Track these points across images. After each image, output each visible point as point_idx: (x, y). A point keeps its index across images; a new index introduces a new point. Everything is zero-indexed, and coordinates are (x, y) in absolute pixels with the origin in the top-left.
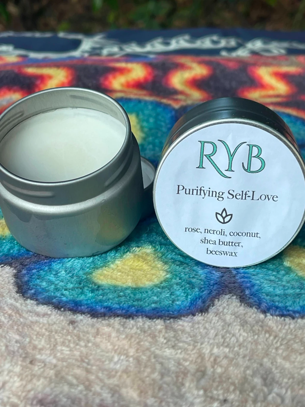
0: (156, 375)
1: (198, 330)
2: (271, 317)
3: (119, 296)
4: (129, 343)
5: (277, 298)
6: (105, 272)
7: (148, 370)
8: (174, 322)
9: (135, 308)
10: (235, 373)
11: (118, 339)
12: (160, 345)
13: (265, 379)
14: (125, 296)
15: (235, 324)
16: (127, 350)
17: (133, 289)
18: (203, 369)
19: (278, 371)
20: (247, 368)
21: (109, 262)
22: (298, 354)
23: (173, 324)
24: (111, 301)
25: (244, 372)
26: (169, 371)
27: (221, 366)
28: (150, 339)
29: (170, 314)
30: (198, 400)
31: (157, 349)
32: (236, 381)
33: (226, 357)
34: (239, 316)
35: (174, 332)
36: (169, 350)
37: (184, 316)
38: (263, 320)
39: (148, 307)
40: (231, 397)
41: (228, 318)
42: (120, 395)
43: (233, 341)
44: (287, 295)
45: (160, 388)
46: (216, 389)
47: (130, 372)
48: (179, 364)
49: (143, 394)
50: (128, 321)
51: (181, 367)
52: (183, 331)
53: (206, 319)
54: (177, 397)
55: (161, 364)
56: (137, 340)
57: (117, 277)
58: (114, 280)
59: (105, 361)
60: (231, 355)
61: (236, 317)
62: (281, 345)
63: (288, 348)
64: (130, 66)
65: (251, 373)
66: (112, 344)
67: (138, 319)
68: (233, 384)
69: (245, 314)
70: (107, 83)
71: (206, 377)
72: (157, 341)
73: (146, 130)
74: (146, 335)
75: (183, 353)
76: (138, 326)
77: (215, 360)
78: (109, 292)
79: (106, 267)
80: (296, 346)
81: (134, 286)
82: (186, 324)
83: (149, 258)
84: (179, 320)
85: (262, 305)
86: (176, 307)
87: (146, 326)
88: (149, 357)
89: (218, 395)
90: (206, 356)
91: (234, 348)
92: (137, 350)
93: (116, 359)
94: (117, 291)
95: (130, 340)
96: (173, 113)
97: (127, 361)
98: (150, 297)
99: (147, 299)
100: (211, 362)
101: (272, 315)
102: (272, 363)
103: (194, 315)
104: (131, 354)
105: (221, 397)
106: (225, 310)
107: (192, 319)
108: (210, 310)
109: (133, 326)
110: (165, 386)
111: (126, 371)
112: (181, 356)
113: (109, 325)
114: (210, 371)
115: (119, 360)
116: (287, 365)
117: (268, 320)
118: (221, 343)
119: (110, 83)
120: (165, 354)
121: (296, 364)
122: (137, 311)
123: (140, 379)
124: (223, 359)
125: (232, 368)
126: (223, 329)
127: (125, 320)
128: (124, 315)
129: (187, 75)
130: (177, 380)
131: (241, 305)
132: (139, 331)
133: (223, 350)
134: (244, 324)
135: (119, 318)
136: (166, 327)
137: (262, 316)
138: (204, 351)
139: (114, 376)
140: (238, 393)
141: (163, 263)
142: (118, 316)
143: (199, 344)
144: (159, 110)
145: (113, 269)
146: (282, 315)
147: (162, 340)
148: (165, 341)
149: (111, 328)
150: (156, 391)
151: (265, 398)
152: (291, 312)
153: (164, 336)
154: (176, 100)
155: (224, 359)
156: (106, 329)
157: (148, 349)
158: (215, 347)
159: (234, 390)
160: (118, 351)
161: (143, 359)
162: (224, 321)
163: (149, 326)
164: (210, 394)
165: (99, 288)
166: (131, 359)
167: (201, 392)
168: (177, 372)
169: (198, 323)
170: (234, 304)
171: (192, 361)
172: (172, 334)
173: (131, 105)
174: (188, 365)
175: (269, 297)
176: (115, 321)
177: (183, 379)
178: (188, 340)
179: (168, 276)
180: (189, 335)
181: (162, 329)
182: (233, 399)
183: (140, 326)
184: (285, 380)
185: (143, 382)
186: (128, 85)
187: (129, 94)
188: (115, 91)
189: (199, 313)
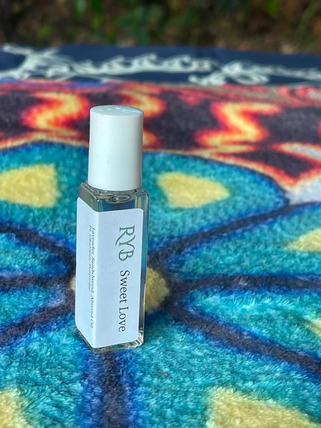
64: (62, 97)
70: (29, 119)
73: (64, 187)
83: (7, 411)
119: (34, 118)
141: (27, 421)
173: (51, 151)
186: (57, 122)
187: (52, 136)
188: (38, 130)
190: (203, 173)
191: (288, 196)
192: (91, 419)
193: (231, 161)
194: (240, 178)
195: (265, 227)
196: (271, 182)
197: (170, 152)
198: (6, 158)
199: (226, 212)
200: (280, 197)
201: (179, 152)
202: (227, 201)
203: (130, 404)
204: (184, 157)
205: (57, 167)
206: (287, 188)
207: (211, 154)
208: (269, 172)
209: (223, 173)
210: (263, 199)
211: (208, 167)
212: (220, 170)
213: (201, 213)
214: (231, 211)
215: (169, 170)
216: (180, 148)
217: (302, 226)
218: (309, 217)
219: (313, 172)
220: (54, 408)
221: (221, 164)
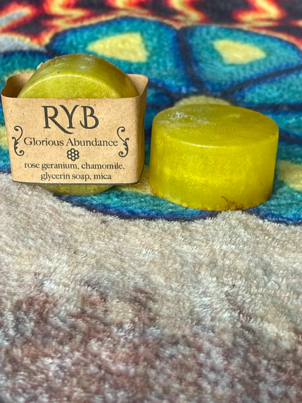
0: (177, 266)
1: (209, 231)
2: (269, 223)
3: (141, 202)
4: (154, 240)
5: (272, 208)
7: (171, 261)
8: (189, 224)
9: (155, 212)
10: (241, 265)
11: (145, 237)
12: (179, 242)
13: (265, 271)
14: (145, 201)
15: (239, 227)
16: (153, 245)
17: (152, 197)
18: (215, 261)
19: (275, 264)
20: (250, 261)
22: (291, 252)
24: (134, 205)
25: (248, 264)
26: (187, 262)
27: (229, 259)
28: (170, 237)
29: (185, 217)
30: (212, 285)
31: (176, 245)
32: (242, 272)
33: (233, 252)
34: (242, 221)
35: (190, 232)
36: (187, 246)
37: (197, 220)
38: (262, 225)
39: (166, 211)
40: (239, 283)
41: (233, 222)
42: (150, 280)
44: (281, 205)
45: (182, 275)
46: (226, 277)
47: (156, 262)
48: (195, 257)
49: (168, 280)
50: (150, 222)
51: (197, 259)
52: (197, 232)
53: (215, 222)
54: (195, 283)
56: (160, 238)
59: (135, 253)
60: (237, 251)
61: (240, 222)
62: (278, 245)
63: (283, 247)
65: (254, 266)
66: (139, 240)
67: (158, 221)
68: (240, 273)
69: (247, 220)
70: (110, 1)
71: (218, 267)
72: (176, 239)
73: (150, 49)
74: (167, 234)
75: (198, 248)
77: (224, 254)
78: (132, 198)
80: (289, 246)
81: (153, 195)
82: (198, 226)
84: (192, 222)
86: (189, 212)
87: (166, 227)
88: (171, 251)
89: (228, 281)
90: (217, 251)
91: (239, 246)
92: (161, 245)
93: (144, 252)
94: (139, 197)
95: (154, 237)
96: (175, 33)
97: (153, 254)
98: (167, 204)
99: (164, 205)
100: (221, 256)
101: (269, 221)
102: (270, 258)
103: (205, 219)
104: (156, 248)
105: (230, 283)
106: (231, 217)
107: (203, 222)
108: (218, 216)
109: (155, 227)
110: (185, 274)
111: (153, 262)
112: (197, 251)
113: (135, 225)
114: (220, 263)
115: (147, 253)
116: (283, 260)
117: (266, 225)
118: (229, 242)
120: (183, 249)
121: (290, 259)
122: (157, 214)
123: (165, 268)
125: (238, 261)
126: (230, 231)
127: (148, 221)
128: (148, 218)
130: (195, 269)
131: (242, 213)
132: (160, 231)
133: (230, 246)
134: (246, 227)
136: (183, 228)
137: (261, 222)
138: (215, 247)
139: (144, 265)
140: (244, 280)
142: (142, 218)
143: (211, 242)
144: (162, 30)
146: (278, 222)
147: (180, 238)
148: (183, 239)
149: (137, 228)
150: (179, 277)
151: (266, 284)
152: (285, 220)
153: (181, 235)
154: (177, 21)
155: (232, 254)
156: (134, 229)
157: (169, 245)
158: (224, 244)
159: (241, 278)
160: (145, 246)
161: (166, 253)
162: (230, 224)
163: (168, 226)
164: (221, 281)
166: (156, 253)
167: (215, 279)
168: (193, 264)
169: (209, 225)
171: (206, 254)
172: (188, 234)
173: (136, 24)
174: (203, 258)
176: (140, 222)
177: (199, 268)
178: (201, 239)
180: (202, 234)
181: (180, 229)
183: (161, 226)
184: (281, 272)
185: (168, 270)
186: (131, 4)
187: (132, 13)
188: (118, 9)
189: (209, 217)
190: (245, 41)
193: (264, 32)
194: (271, 44)
195: (294, 76)
196: (294, 47)
197: (219, 26)
198: (104, 29)
199: (265, 66)
202: (265, 60)
204: (229, 29)
205: (142, 34)
207: (248, 27)
208: (292, 40)
209: (259, 41)
210: (290, 58)
211: (248, 36)
212: (257, 38)
213: (248, 67)
214: (268, 65)
215: (221, 38)
221: (257, 35)
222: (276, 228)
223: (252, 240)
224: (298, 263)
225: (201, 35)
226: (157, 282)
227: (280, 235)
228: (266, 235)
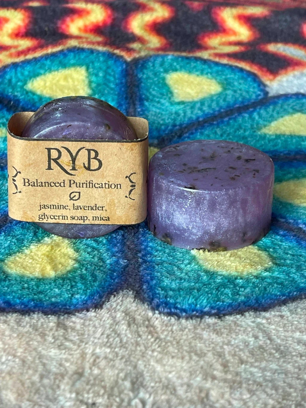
0: (36, 378)
1: (87, 328)
2: (159, 316)
3: (23, 288)
4: (19, 343)
5: (171, 293)
6: (17, 258)
7: (31, 372)
8: (67, 319)
9: (34, 303)
10: (110, 374)
11: (10, 339)
12: (48, 344)
13: (133, 383)
14: (28, 288)
15: (123, 322)
16: (16, 350)
17: (38, 280)
18: (80, 371)
19: (148, 374)
20: (122, 370)
21: (24, 246)
22: (170, 357)
23: (66, 320)
24: (14, 294)
25: (118, 374)
26: (49, 372)
27: (99, 368)
28: (39, 338)
29: (67, 309)
30: (68, 404)
31: (43, 349)
32: (108, 385)
33: (106, 357)
34: (129, 313)
35: (65, 330)
36: (54, 350)
37: (78, 312)
38: (151, 318)
39: (48, 302)
40: (99, 400)
41: (119, 315)
43: (117, 342)
44: (181, 289)
45: (37, 391)
46: (88, 393)
47: (14, 373)
48: (61, 365)
49: (20, 397)
50: (24, 317)
51: (61, 368)
52: (73, 329)
53: (98, 316)
54: (50, 400)
55: (44, 365)
56: (28, 340)
57: (27, 265)
58: (23, 270)
60: (110, 356)
61: (126, 314)
62: (159, 346)
63: (164, 350)
64: (89, 6)
65: (123, 377)
66: (4, 343)
67: (34, 315)
68: (104, 387)
69: (135, 311)
70: (64, 27)
71: (83, 379)
72: (45, 340)
73: (94, 85)
74: (37, 333)
75: (67, 353)
76: (32, 324)
77: (95, 361)
78: (15, 284)
79: (19, 252)
80: (171, 349)
81: (41, 277)
82: (78, 321)
84: (72, 316)
85: (153, 301)
86: (74, 301)
87: (40, 324)
88: (34, 358)
89: (88, 398)
90: (88, 356)
91: (115, 348)
92: (26, 349)
93: (4, 359)
94: (22, 283)
95: (20, 339)
96: (124, 66)
97: (14, 361)
98: (52, 290)
99: (48, 292)
100: (90, 364)
101: (160, 313)
102: (145, 366)
103: (88, 310)
104: (19, 354)
105: (90, 401)
106: (118, 307)
107: (86, 314)
108: (104, 306)
109: (27, 324)
110: (42, 389)
111: (10, 373)
112: (64, 357)
113: (5, 322)
114: (87, 371)
115: (7, 360)
116: (159, 368)
117: (155, 319)
118: (105, 343)
119: (68, 26)
120: (50, 354)
121: (166, 367)
122: (36, 306)
123: (21, 381)
124: (102, 360)
125: (108, 370)
126: (110, 328)
127: (21, 317)
128: (23, 311)
129: (148, 18)
130: (55, 382)
131: (134, 301)
132: (31, 330)
133: (104, 350)
134: (131, 321)
135: (16, 314)
136: (59, 325)
137: (150, 314)
138: (87, 351)
140: (106, 397)
142: (16, 312)
143: (84, 344)
144: (110, 62)
145: (25, 256)
146: (170, 314)
147: (50, 339)
148: (53, 341)
149: (6, 325)
150: (32, 394)
151: (129, 403)
152: (178, 311)
153: (53, 334)
154: (130, 50)
156: (2, 327)
157: (35, 349)
158: (98, 347)
159: (104, 394)
160: (7, 352)
161: (28, 359)
162: (114, 318)
163: (42, 323)
164: (80, 398)
165: (7, 279)
166: (17, 360)
167: (74, 395)
168: (56, 374)
169: (90, 320)
170: (128, 300)
171: (73, 362)
172: (61, 332)
173: (83, 56)
174: (69, 367)
175: (163, 292)
176: (12, 317)
177: (60, 381)
178: (74, 339)
179: (75, 265)
180: (77, 333)
181: (54, 326)
182: (100, 403)
183: (34, 323)
184: (152, 384)
185: (23, 384)
186: (86, 29)
187: (83, 43)
188: (71, 37)
189: (93, 309)
190: (202, 72)
191: (267, 89)
192: (117, 248)
193: (225, 61)
194: (230, 76)
195: (246, 115)
196: (255, 77)
197: (177, 54)
198: (48, 62)
199: (218, 104)
200: (262, 90)
201: (184, 54)
202: (219, 95)
203: (143, 239)
204: (187, 58)
205: (87, 69)
206: (268, 83)
207: (210, 55)
208: (255, 69)
209: (217, 72)
210: (248, 92)
211: (206, 67)
212: (216, 69)
213: (198, 105)
214: (222, 103)
215: (176, 70)
216: (184, 51)
217: (275, 114)
218: (282, 107)
219: (290, 69)
220: (93, 242)
221: (217, 64)
222: (165, 323)
223: (132, 341)
224: (174, 373)
225: (153, 66)
226: (6, 401)
227: (165, 333)
228: (150, 333)
